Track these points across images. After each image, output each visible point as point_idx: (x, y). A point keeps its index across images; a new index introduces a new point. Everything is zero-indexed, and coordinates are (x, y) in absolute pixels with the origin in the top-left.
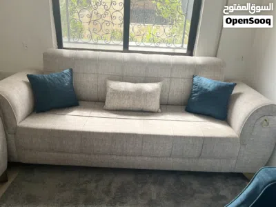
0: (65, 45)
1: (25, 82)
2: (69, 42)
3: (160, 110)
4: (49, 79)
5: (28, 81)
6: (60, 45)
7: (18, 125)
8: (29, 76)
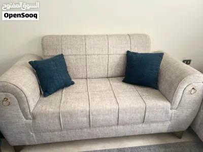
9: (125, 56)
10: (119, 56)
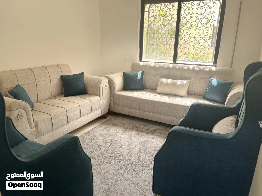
0: (143, 60)
1: (122, 76)
2: (146, 58)
3: (186, 96)
4: (132, 75)
5: (123, 75)
6: (141, 60)
7: (115, 93)
8: (124, 73)
9: (60, 79)
10: (56, 80)
